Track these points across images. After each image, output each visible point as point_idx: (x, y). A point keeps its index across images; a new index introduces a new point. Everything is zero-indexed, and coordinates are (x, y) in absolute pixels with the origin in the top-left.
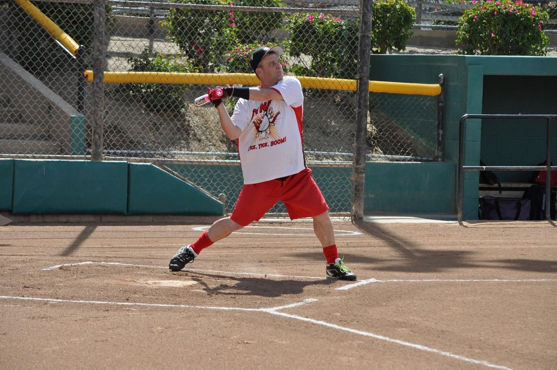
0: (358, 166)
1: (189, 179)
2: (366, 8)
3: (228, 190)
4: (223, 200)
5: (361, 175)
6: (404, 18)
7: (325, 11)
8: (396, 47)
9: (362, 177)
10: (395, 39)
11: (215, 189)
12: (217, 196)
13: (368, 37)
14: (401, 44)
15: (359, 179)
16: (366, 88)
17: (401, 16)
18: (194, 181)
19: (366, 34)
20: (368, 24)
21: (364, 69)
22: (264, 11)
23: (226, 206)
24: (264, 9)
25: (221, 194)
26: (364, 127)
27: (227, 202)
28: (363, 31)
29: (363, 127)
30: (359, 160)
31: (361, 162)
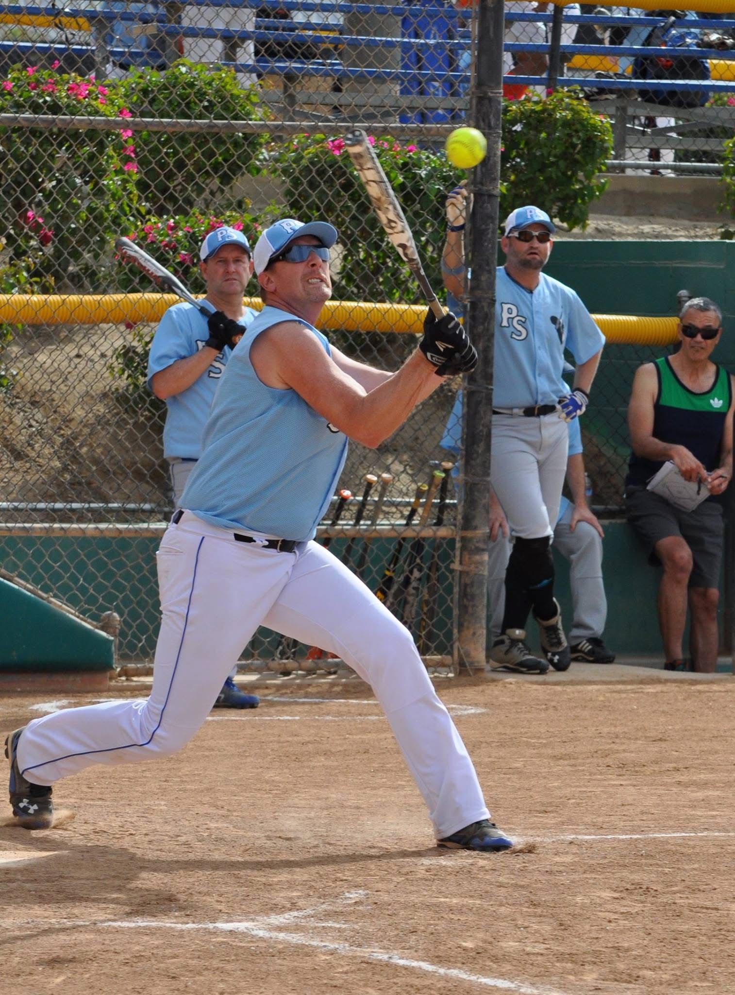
0: (469, 534)
1: (21, 576)
2: (484, 121)
3: (126, 601)
4: (112, 630)
5: (477, 558)
6: (582, 143)
7: (376, 128)
8: (562, 221)
9: (481, 563)
10: (559, 199)
11: (92, 600)
12: (95, 618)
13: (491, 196)
14: (576, 212)
15: (473, 566)
16: (488, 330)
17: (575, 140)
18: (36, 581)
19: (485, 188)
20: (491, 162)
21: (483, 278)
22: (215, 130)
23: (121, 643)
24: (216, 125)
25: (109, 612)
26: (485, 430)
27: (123, 634)
28: (478, 180)
29: (482, 431)
30: (474, 517)
31: (476, 522)
